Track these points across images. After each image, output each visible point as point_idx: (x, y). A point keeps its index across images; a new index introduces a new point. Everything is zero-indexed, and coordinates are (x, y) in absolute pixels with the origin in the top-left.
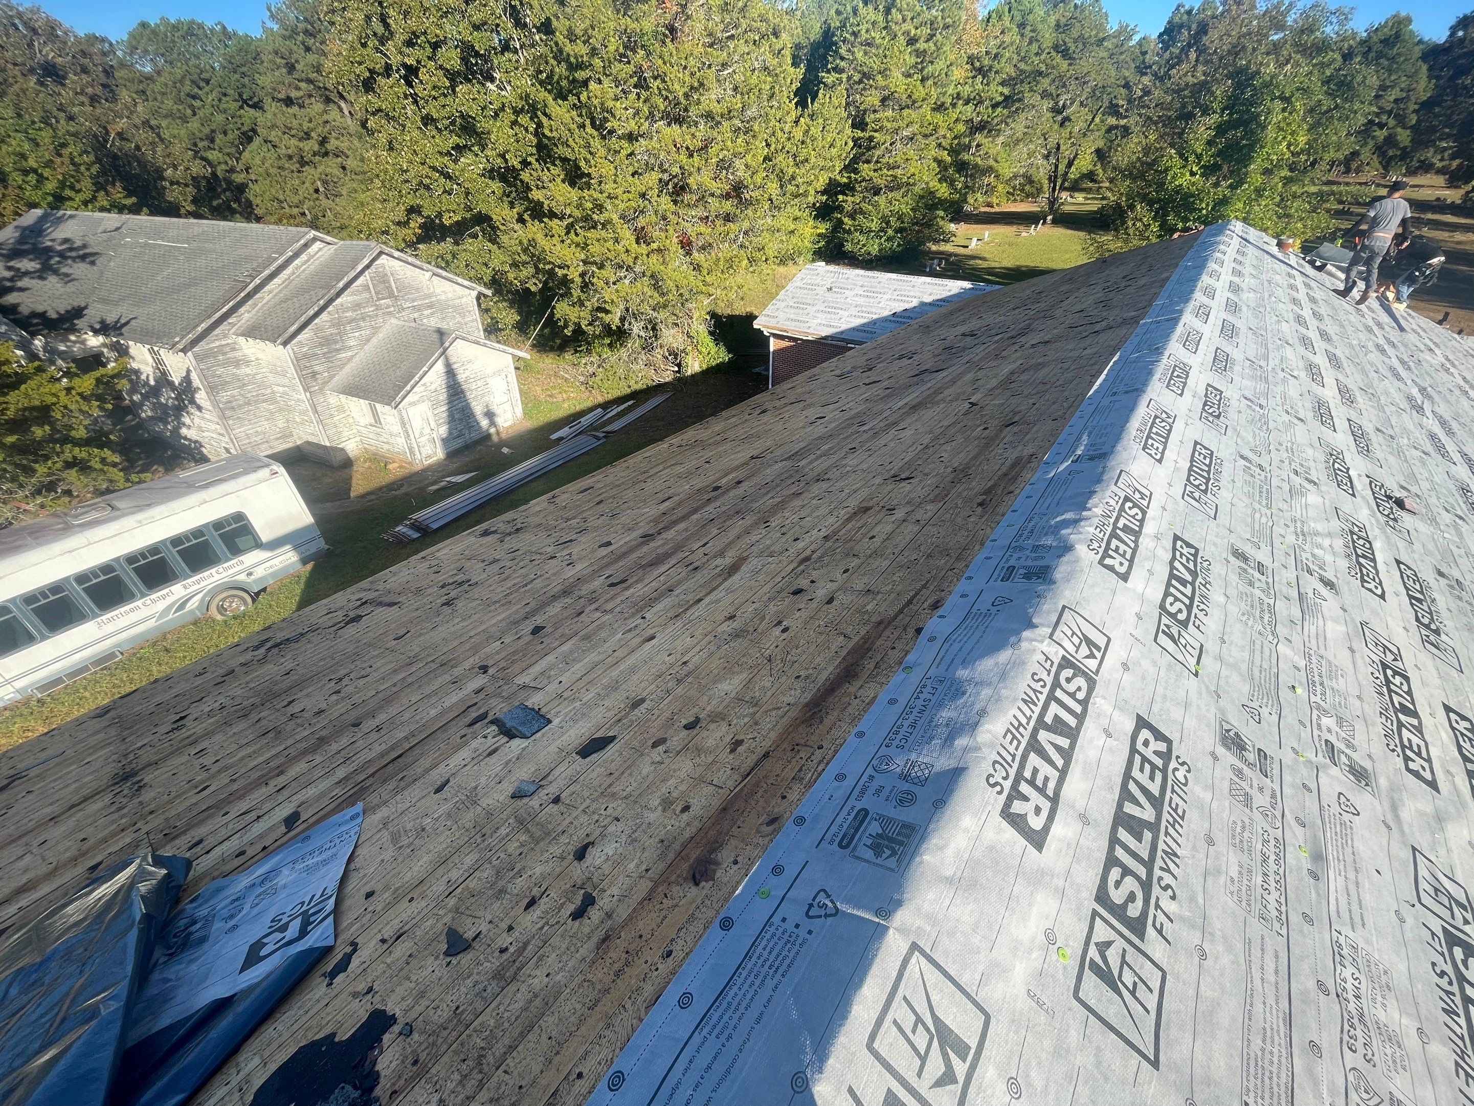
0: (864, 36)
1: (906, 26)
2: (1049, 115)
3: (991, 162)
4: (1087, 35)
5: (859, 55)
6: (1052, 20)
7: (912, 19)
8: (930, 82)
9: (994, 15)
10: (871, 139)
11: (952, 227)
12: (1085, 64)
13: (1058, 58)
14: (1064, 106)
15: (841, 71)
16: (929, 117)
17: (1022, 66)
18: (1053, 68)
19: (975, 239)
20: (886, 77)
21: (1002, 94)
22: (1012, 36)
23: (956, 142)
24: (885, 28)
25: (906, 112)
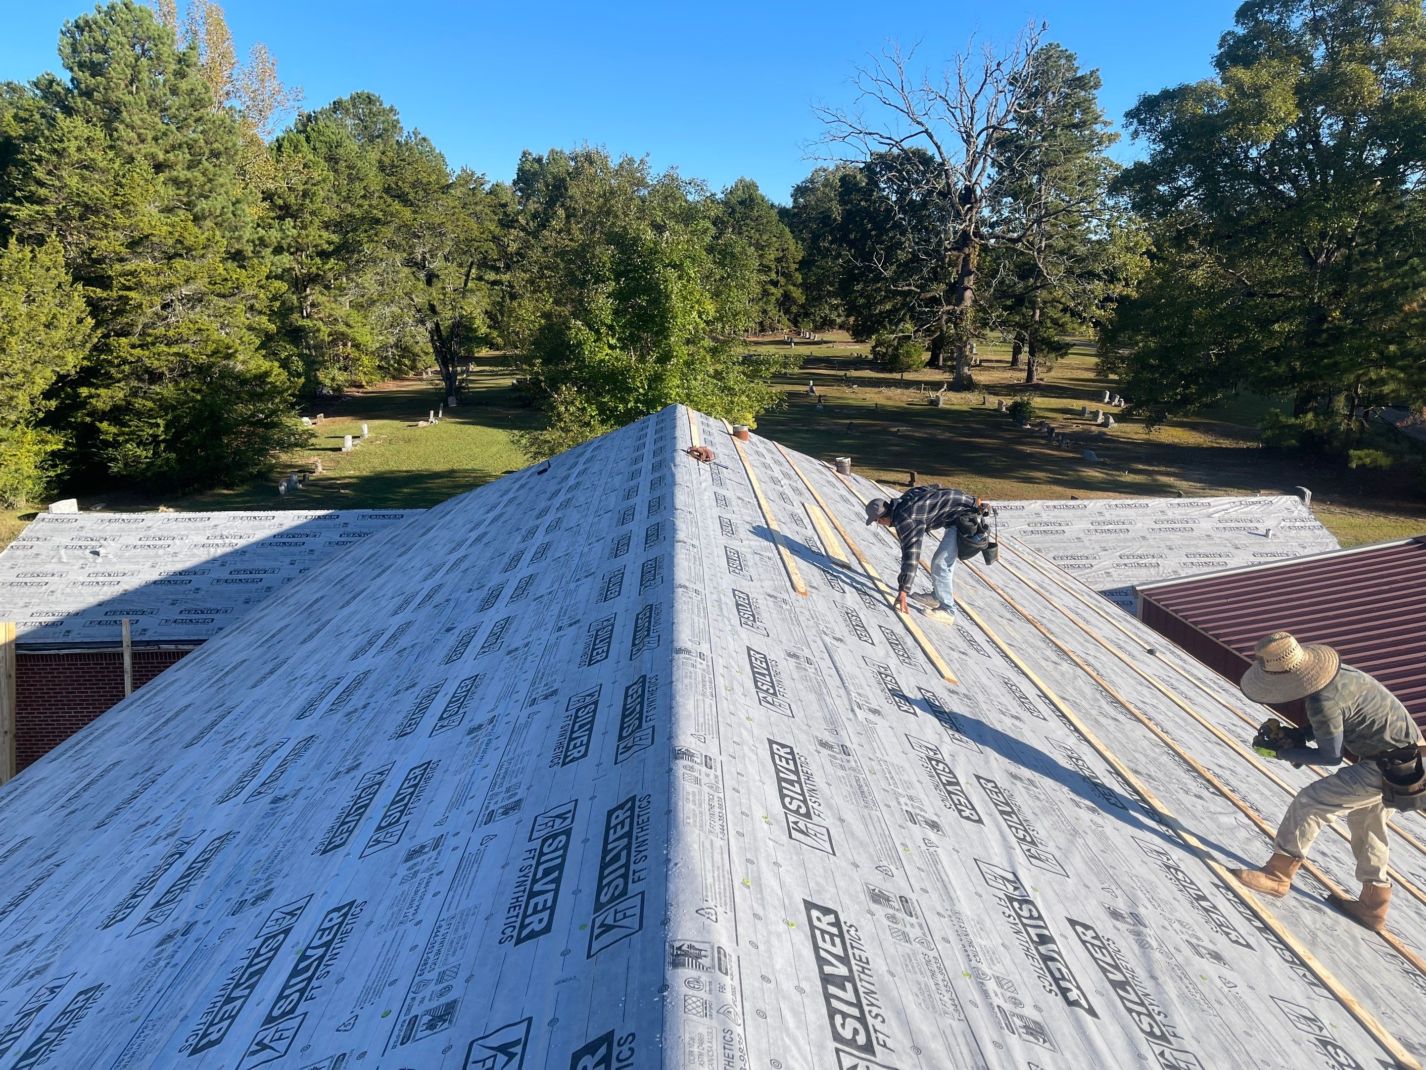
0: (76, 156)
1: (145, 148)
2: (406, 270)
3: (342, 328)
4: (425, 181)
5: (74, 182)
6: (374, 156)
7: (156, 139)
8: (209, 223)
9: (286, 144)
10: (124, 300)
11: (306, 422)
12: (434, 213)
13: (396, 206)
14: (424, 259)
15: (41, 201)
16: (221, 270)
17: (349, 209)
18: (392, 215)
19: (349, 438)
20: (128, 213)
21: (329, 243)
22: (321, 171)
23: (278, 304)
24: (111, 147)
25: (178, 263)
